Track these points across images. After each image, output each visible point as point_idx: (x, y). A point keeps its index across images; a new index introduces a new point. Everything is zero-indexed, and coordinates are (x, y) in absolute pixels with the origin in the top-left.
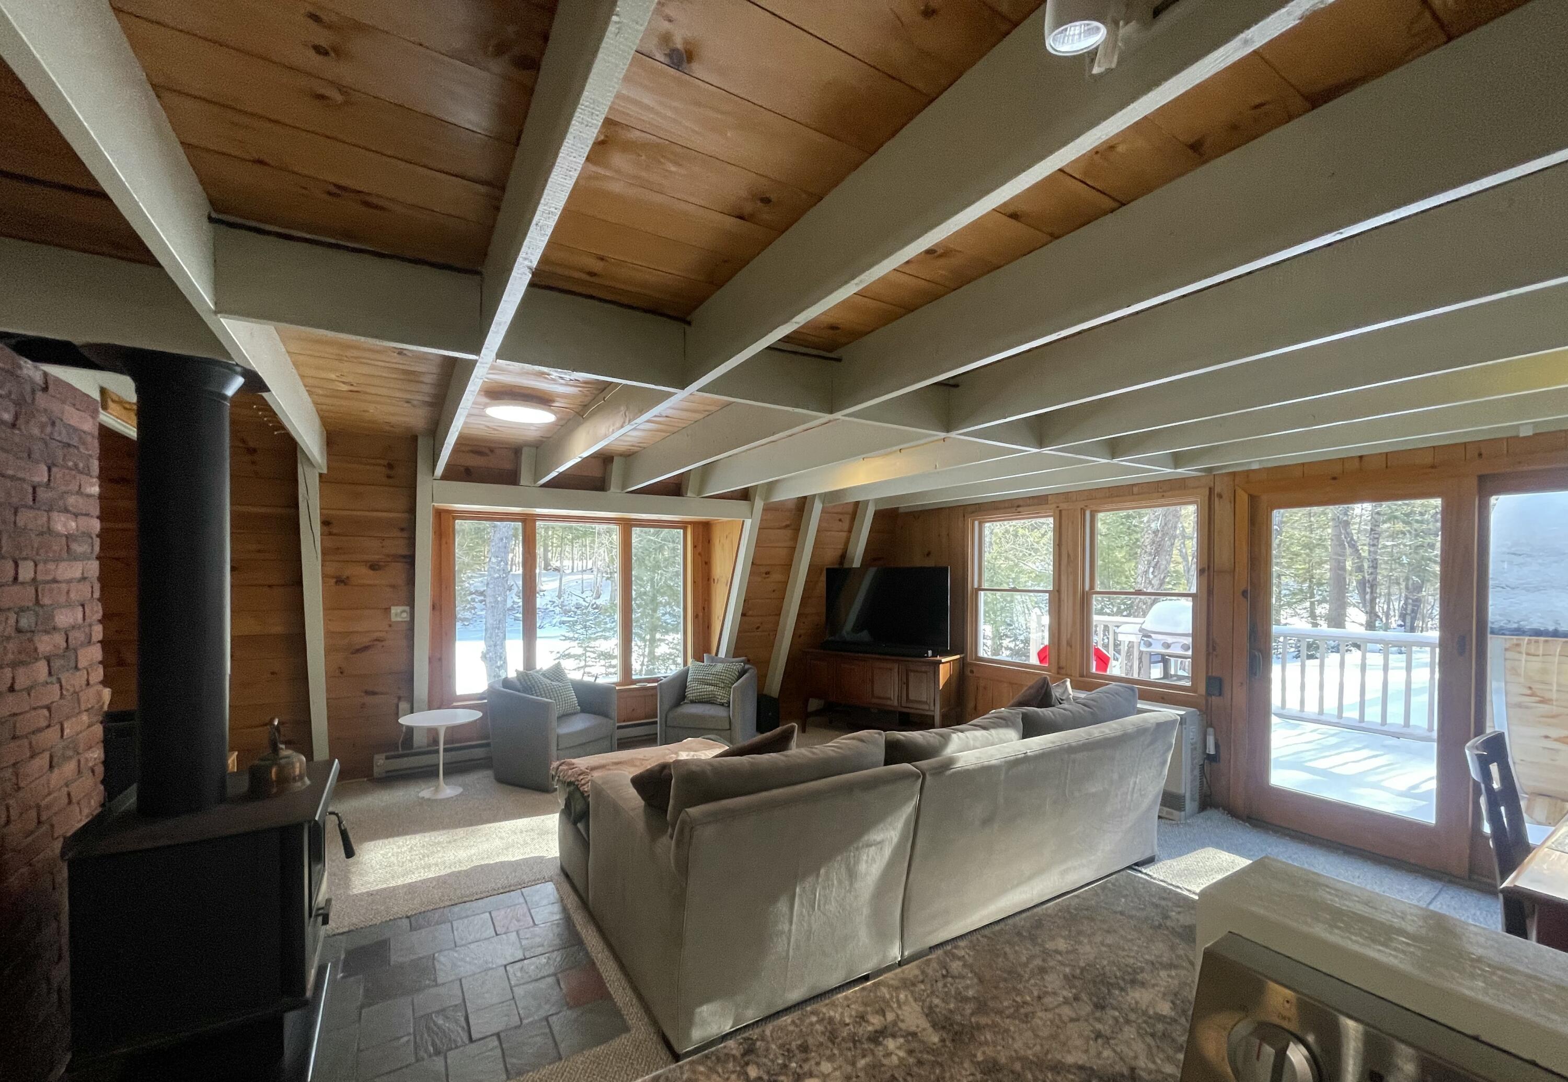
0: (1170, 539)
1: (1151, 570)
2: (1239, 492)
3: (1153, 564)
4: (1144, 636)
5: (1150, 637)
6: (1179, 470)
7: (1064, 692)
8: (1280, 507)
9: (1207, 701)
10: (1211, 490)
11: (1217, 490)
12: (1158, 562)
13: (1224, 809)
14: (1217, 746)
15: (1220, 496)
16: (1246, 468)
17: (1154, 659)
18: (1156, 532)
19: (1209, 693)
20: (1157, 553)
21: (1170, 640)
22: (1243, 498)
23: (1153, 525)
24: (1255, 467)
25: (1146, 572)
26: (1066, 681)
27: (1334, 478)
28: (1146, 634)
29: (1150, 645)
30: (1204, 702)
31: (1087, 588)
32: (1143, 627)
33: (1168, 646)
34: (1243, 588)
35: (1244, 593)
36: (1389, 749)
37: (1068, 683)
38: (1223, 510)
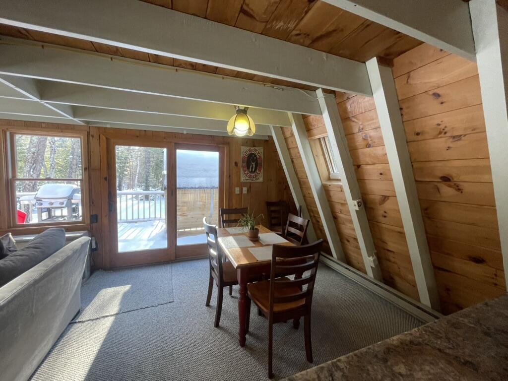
0: (41, 157)
1: (32, 170)
2: (101, 136)
3: (33, 167)
4: (37, 200)
5: (41, 200)
6: (75, 119)
7: (9, 243)
8: (118, 145)
9: (91, 225)
10: (88, 133)
11: (91, 133)
12: (35, 167)
13: (101, 269)
14: (96, 244)
15: (93, 136)
16: (105, 126)
17: (43, 210)
18: (34, 153)
19: (92, 222)
20: (35, 162)
21: (53, 201)
22: (103, 138)
23: (32, 150)
24: (108, 126)
25: (29, 171)
26: (8, 236)
27: (137, 137)
28: (39, 200)
29: (42, 204)
30: (89, 227)
31: (10, 176)
32: (36, 196)
33: (52, 204)
34: (105, 176)
35: (106, 179)
36: (138, 226)
37: (10, 236)
38: (94, 142)
